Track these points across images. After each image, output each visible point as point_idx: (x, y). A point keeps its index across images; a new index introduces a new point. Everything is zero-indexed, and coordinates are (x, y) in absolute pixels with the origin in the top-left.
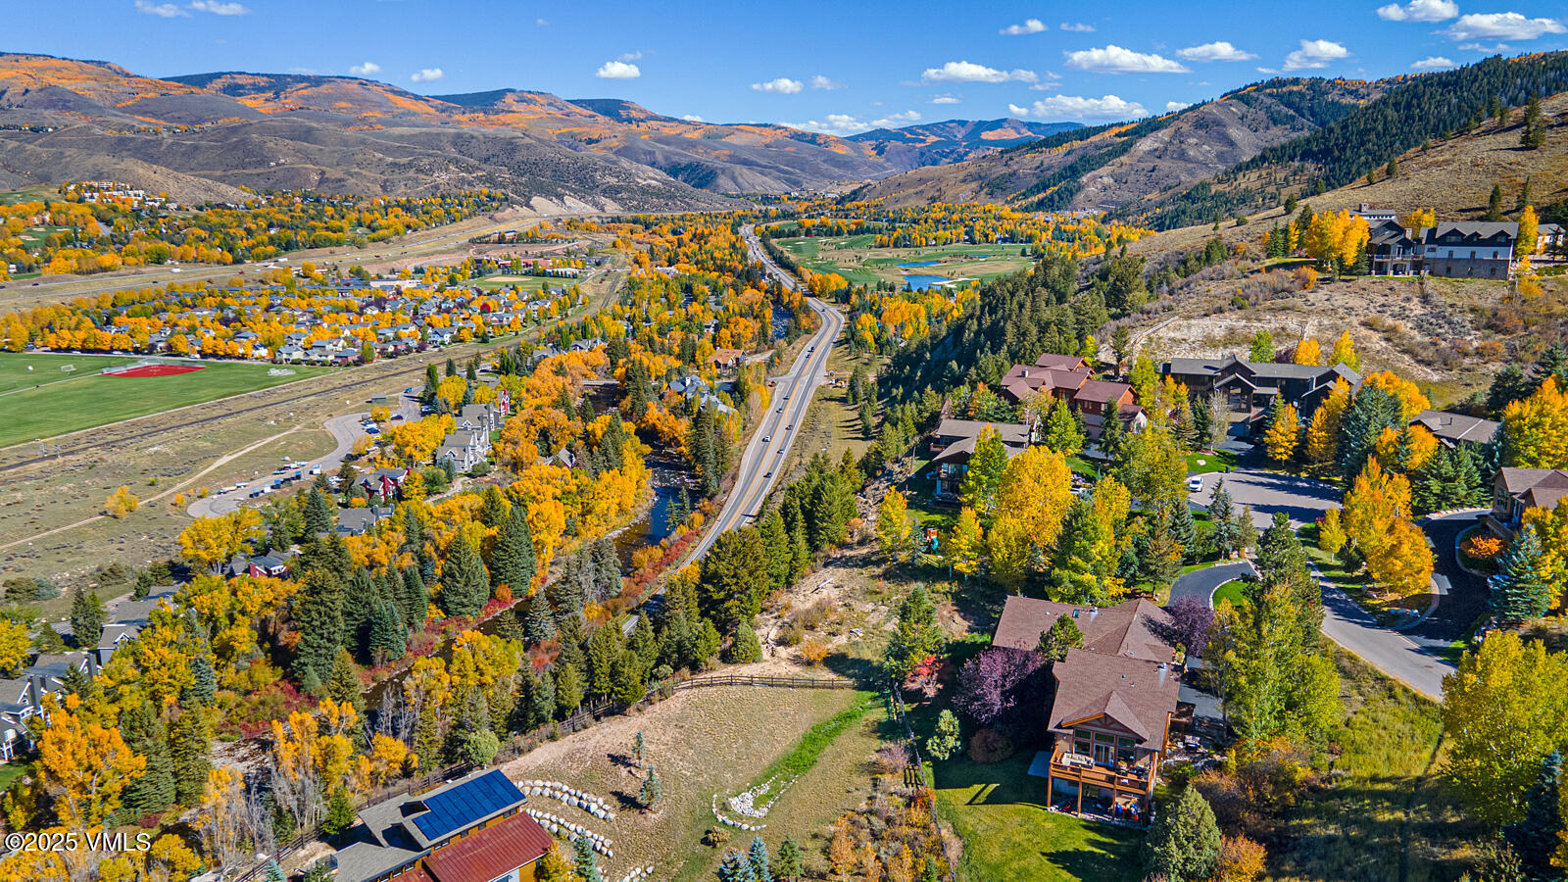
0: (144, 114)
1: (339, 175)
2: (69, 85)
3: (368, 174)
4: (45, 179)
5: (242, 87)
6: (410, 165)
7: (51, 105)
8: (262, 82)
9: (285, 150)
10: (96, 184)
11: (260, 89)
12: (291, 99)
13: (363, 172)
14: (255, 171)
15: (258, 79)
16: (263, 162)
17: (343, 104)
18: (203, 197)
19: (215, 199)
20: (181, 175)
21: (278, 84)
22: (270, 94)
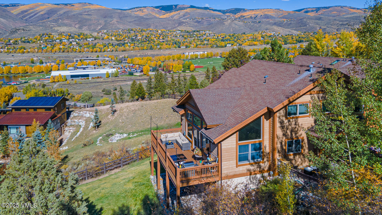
0: (284, 18)
1: (325, 27)
2: (269, 13)
3: (333, 27)
4: (256, 31)
5: (309, 11)
6: (347, 24)
7: (265, 18)
8: (314, 9)
9: (312, 22)
10: (266, 31)
11: (312, 11)
12: (320, 12)
13: (332, 26)
14: (303, 28)
15: (313, 9)
16: (306, 25)
17: (335, 12)
18: (288, 33)
19: (290, 33)
20: (284, 29)
21: (318, 9)
22: (315, 12)
